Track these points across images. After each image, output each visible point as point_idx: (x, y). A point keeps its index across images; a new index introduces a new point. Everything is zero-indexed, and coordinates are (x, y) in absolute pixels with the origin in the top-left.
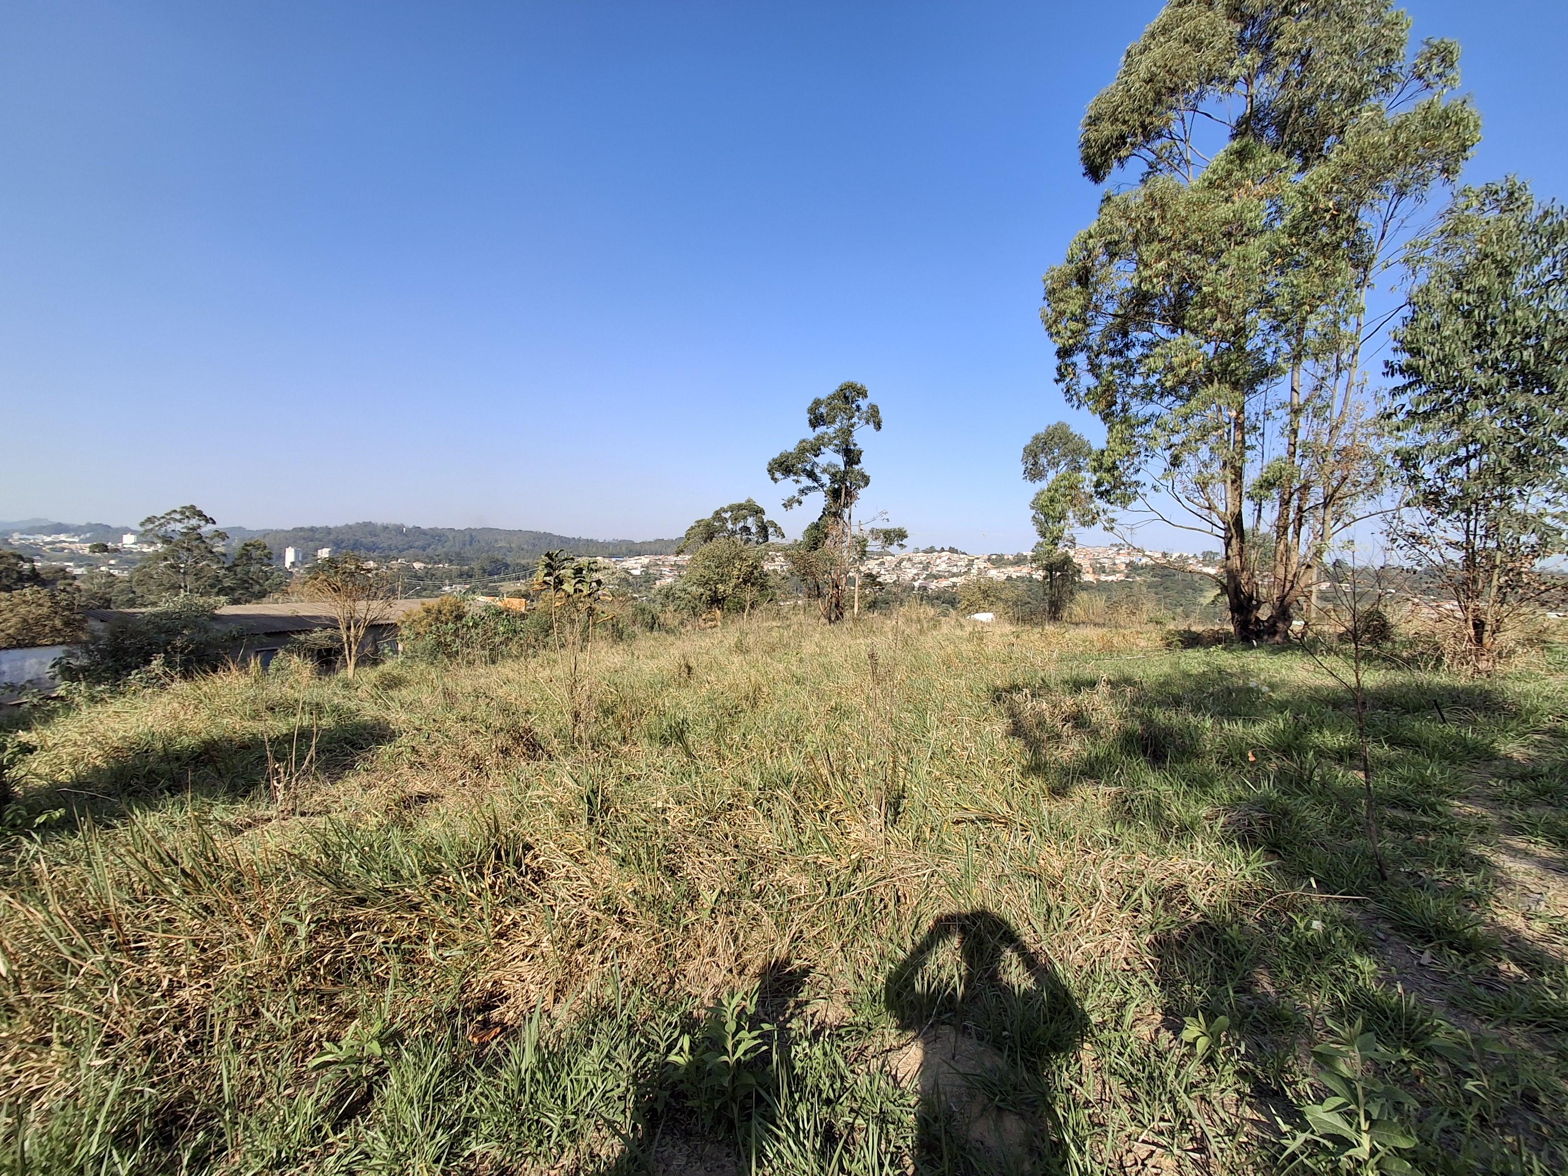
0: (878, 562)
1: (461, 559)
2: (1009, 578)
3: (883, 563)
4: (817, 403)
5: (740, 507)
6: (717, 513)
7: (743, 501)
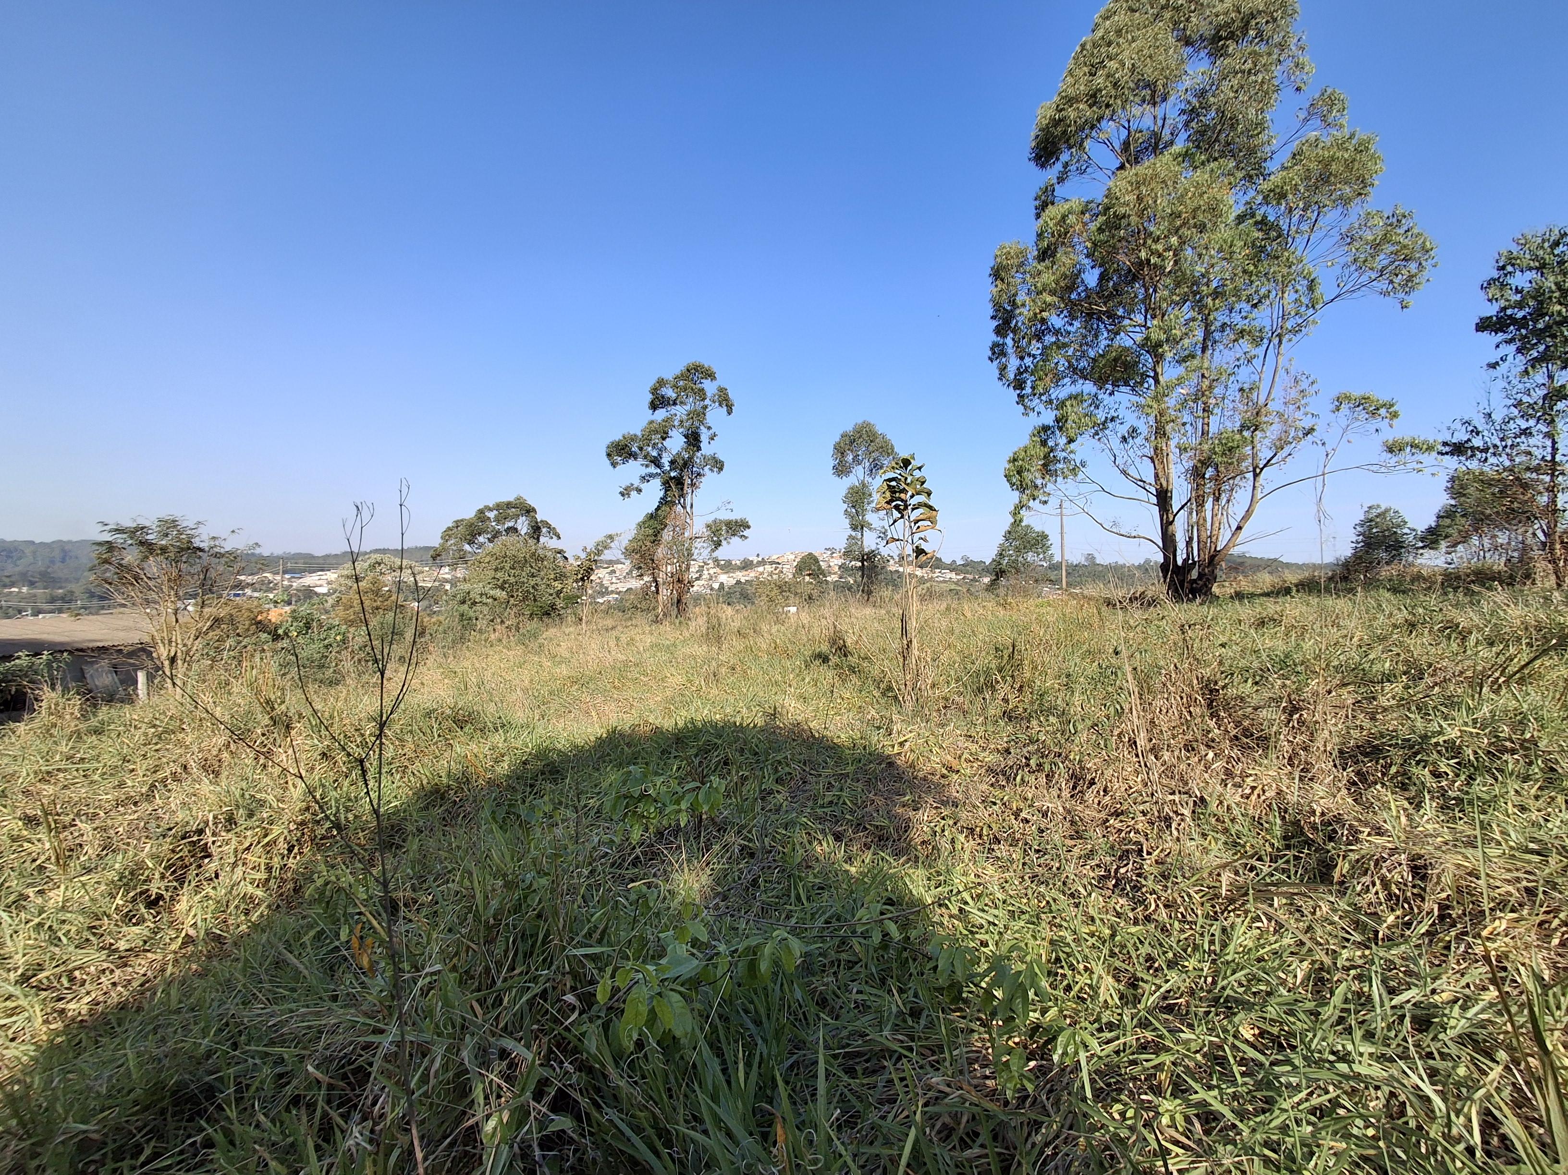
0: (609, 570)
1: (47, 579)
2: (739, 582)
3: (614, 572)
4: (661, 383)
5: (509, 505)
6: (481, 512)
7: (511, 499)
